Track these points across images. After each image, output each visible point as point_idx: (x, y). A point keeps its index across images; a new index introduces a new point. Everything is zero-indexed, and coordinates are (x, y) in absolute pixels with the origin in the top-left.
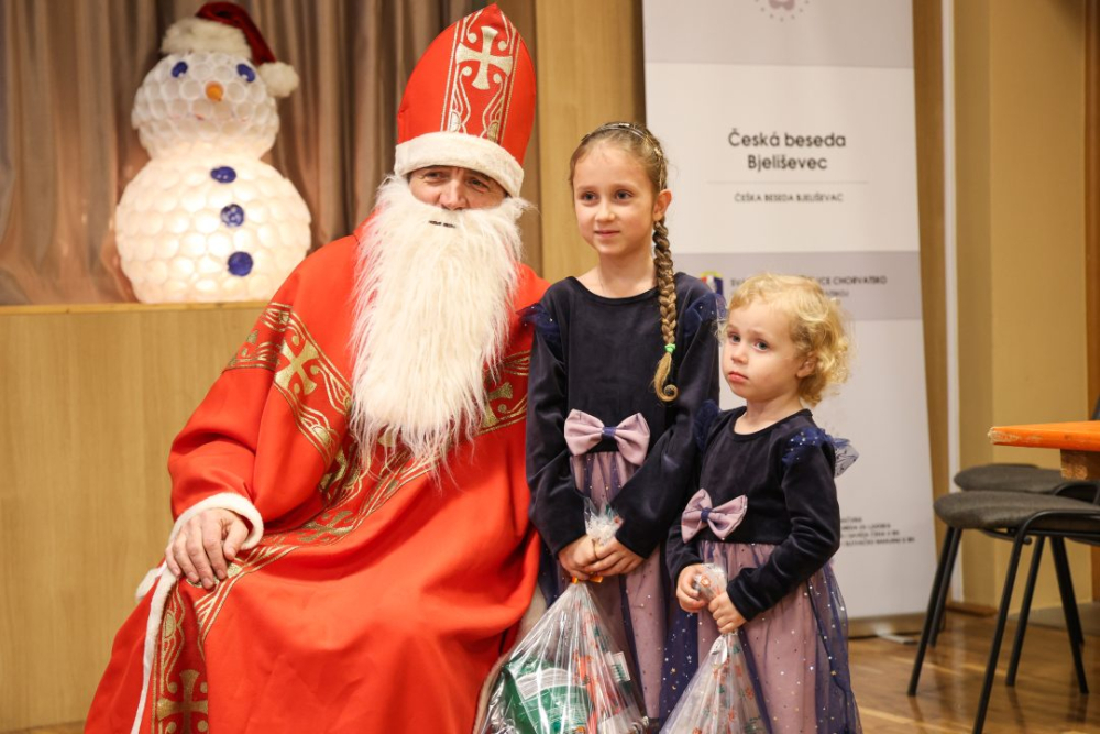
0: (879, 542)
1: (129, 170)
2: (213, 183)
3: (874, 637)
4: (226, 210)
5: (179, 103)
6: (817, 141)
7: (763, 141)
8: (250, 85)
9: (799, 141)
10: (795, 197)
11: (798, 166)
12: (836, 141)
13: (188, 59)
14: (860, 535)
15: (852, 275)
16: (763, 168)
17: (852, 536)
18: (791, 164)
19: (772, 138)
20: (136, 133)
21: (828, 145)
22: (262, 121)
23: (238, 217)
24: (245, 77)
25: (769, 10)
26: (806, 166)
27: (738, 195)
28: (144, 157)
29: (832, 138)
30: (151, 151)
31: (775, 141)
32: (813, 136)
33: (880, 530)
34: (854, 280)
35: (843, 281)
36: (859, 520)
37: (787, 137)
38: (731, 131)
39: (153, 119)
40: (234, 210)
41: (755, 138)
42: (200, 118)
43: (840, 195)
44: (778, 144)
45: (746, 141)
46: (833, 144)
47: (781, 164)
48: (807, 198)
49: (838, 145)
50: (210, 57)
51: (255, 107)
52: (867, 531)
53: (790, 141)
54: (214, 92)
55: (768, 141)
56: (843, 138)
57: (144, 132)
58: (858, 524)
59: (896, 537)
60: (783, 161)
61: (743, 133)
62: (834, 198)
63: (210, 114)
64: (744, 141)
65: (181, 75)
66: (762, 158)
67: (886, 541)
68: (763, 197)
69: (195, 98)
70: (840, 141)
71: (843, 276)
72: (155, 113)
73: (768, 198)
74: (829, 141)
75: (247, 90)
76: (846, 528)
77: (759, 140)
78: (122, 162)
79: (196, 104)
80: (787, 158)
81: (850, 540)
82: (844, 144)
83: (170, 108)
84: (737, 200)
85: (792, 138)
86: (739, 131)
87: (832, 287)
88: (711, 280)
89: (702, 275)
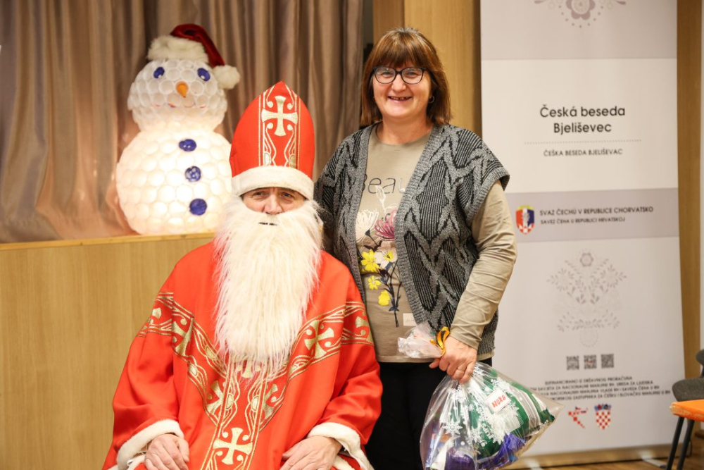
0: (644, 394)
1: (126, 137)
2: (181, 151)
3: (641, 460)
4: (189, 170)
5: (158, 95)
6: (604, 112)
7: (565, 113)
8: (206, 83)
9: (591, 113)
10: (587, 152)
11: (590, 130)
12: (618, 111)
13: (165, 65)
14: (630, 389)
15: (628, 206)
16: (564, 132)
17: (624, 389)
18: (585, 129)
19: (571, 111)
20: (130, 113)
21: (612, 115)
22: (214, 106)
23: (197, 175)
24: (203, 77)
25: (572, 20)
26: (596, 130)
27: (546, 151)
28: (137, 130)
29: (615, 109)
30: (140, 126)
31: (573, 113)
32: (601, 109)
33: (645, 385)
34: (629, 210)
35: (621, 210)
36: (631, 378)
37: (582, 110)
38: (542, 106)
39: (141, 106)
40: (194, 170)
41: (559, 111)
43: (620, 150)
44: (576, 115)
45: (552, 113)
46: (616, 114)
47: (578, 129)
48: (596, 152)
49: (620, 114)
50: (180, 63)
51: (209, 97)
52: (637, 387)
53: (584, 113)
54: (182, 88)
55: (568, 113)
56: (624, 110)
57: (135, 112)
58: (629, 381)
59: (657, 390)
60: (579, 126)
61: (551, 107)
62: (615, 152)
63: (179, 103)
64: (551, 113)
65: (160, 76)
66: (564, 125)
67: (650, 393)
68: (564, 153)
69: (169, 92)
70: (621, 112)
71: (621, 207)
72: (142, 102)
73: (567, 153)
74: (613, 112)
75: (204, 86)
76: (620, 384)
77: (562, 112)
78: (121, 132)
79: (170, 96)
80: (582, 125)
81: (623, 392)
82: (624, 114)
83: (152, 99)
84: (545, 155)
85: (586, 110)
86: (547, 107)
87: (613, 215)
88: (525, 211)
89: (519, 209)
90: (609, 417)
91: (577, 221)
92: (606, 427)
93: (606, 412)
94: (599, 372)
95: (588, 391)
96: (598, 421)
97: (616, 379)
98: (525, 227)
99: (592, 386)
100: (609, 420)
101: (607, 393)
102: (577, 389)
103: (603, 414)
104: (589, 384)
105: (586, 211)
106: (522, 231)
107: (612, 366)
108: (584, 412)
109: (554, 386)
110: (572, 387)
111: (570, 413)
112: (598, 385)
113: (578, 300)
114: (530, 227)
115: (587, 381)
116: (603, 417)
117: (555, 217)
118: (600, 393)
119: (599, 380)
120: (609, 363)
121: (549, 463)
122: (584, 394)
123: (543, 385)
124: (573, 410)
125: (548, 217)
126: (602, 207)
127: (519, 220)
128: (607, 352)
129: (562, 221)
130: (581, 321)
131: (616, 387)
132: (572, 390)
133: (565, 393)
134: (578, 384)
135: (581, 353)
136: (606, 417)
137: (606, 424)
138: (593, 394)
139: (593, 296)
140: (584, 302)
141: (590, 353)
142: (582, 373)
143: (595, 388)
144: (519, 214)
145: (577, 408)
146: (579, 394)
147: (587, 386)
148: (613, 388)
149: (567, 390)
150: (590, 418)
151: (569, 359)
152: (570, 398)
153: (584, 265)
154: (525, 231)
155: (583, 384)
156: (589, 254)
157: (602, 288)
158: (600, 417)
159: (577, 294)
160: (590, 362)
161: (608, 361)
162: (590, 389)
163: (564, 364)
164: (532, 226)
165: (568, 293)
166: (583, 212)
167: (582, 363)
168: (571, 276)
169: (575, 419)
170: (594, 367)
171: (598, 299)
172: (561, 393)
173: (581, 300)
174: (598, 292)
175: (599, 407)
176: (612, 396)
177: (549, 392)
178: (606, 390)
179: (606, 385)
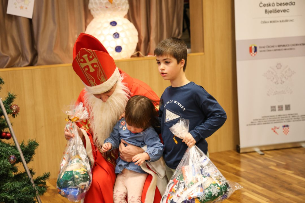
0: (303, 120)
1: (88, 21)
2: (110, 26)
3: (301, 147)
4: (114, 34)
5: (101, 3)
6: (286, 4)
7: (270, 5)
9: (281, 4)
10: (279, 21)
11: (280, 12)
12: (292, 4)
14: (298, 118)
15: (296, 43)
16: (270, 13)
17: (295, 119)
18: (278, 11)
19: (272, 4)
20: (90, 11)
21: (289, 5)
22: (124, 7)
23: (117, 36)
26: (283, 12)
27: (262, 21)
28: (92, 18)
29: (291, 3)
30: (94, 16)
31: (273, 5)
32: (285, 2)
34: (297, 45)
35: (293, 45)
36: (297, 114)
37: (277, 3)
38: (260, 3)
39: (94, 8)
40: (116, 34)
42: (107, 8)
43: (293, 20)
44: (274, 6)
45: (264, 5)
46: (291, 5)
47: (275, 12)
48: (283, 21)
49: (293, 5)
51: (122, 3)
52: (300, 117)
53: (278, 5)
54: (110, 1)
55: (271, 5)
56: (294, 3)
57: (92, 11)
58: (297, 115)
60: (276, 11)
61: (264, 3)
62: (291, 21)
63: (109, 6)
66: (269, 10)
68: (269, 22)
69: (105, 1)
70: (293, 4)
71: (293, 43)
72: (94, 6)
73: (271, 22)
74: (290, 4)
76: (293, 117)
77: (268, 5)
78: (86, 18)
79: (106, 3)
80: (277, 10)
81: (294, 120)
82: (295, 4)
83: (98, 5)
84: (261, 23)
85: (279, 4)
86: (262, 3)
87: (290, 47)
88: (253, 47)
89: (250, 46)
90: (288, 130)
91: (275, 50)
92: (287, 134)
93: (287, 128)
94: (284, 112)
95: (279, 120)
96: (284, 132)
97: (291, 115)
98: (253, 54)
99: (281, 118)
100: (288, 131)
101: (288, 120)
102: (274, 119)
103: (286, 129)
104: (280, 117)
105: (279, 46)
106: (252, 55)
107: (290, 109)
108: (278, 128)
109: (266, 118)
110: (273, 118)
111: (272, 129)
112: (283, 118)
113: (275, 83)
114: (255, 53)
115: (279, 116)
116: (286, 130)
117: (266, 49)
118: (285, 120)
119: (284, 115)
120: (288, 108)
121: (264, 149)
122: (278, 121)
123: (261, 118)
124: (273, 127)
125: (263, 49)
126: (285, 44)
127: (251, 51)
128: (287, 104)
129: (269, 51)
130: (277, 91)
131: (291, 117)
132: (273, 120)
133: (270, 121)
134: (276, 117)
135: (277, 105)
136: (287, 130)
137: (287, 133)
138: (282, 121)
139: (282, 81)
140: (278, 84)
141: (280, 104)
142: (277, 113)
143: (282, 119)
144: (251, 48)
145: (275, 127)
146: (276, 121)
147: (279, 118)
148: (290, 118)
149: (271, 120)
150: (280, 131)
151: (272, 107)
152: (272, 123)
153: (278, 68)
154: (253, 55)
155: (278, 117)
156: (280, 64)
157: (285, 78)
158: (285, 130)
159: (275, 80)
160: (280, 108)
161: (288, 107)
162: (280, 119)
163: (270, 109)
164: (256, 53)
165: (271, 80)
166: (277, 47)
167: (277, 108)
168: (272, 73)
169: (274, 131)
170: (282, 110)
171: (284, 82)
172: (269, 121)
173: (276, 83)
174: (284, 79)
175: (284, 126)
176: (289, 121)
177: (264, 120)
178: (288, 119)
179: (287, 117)
